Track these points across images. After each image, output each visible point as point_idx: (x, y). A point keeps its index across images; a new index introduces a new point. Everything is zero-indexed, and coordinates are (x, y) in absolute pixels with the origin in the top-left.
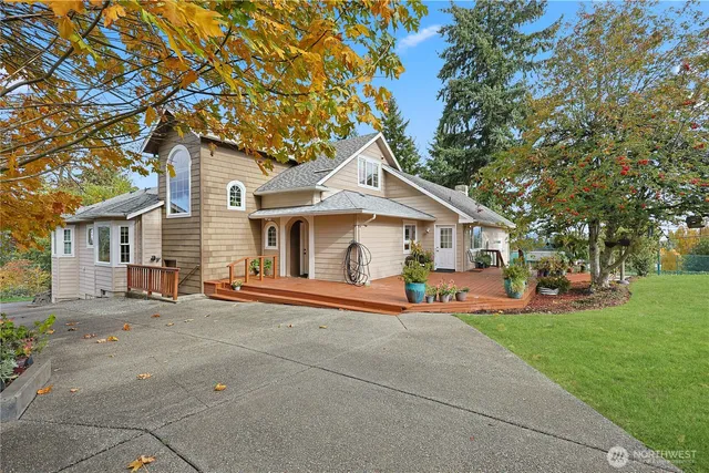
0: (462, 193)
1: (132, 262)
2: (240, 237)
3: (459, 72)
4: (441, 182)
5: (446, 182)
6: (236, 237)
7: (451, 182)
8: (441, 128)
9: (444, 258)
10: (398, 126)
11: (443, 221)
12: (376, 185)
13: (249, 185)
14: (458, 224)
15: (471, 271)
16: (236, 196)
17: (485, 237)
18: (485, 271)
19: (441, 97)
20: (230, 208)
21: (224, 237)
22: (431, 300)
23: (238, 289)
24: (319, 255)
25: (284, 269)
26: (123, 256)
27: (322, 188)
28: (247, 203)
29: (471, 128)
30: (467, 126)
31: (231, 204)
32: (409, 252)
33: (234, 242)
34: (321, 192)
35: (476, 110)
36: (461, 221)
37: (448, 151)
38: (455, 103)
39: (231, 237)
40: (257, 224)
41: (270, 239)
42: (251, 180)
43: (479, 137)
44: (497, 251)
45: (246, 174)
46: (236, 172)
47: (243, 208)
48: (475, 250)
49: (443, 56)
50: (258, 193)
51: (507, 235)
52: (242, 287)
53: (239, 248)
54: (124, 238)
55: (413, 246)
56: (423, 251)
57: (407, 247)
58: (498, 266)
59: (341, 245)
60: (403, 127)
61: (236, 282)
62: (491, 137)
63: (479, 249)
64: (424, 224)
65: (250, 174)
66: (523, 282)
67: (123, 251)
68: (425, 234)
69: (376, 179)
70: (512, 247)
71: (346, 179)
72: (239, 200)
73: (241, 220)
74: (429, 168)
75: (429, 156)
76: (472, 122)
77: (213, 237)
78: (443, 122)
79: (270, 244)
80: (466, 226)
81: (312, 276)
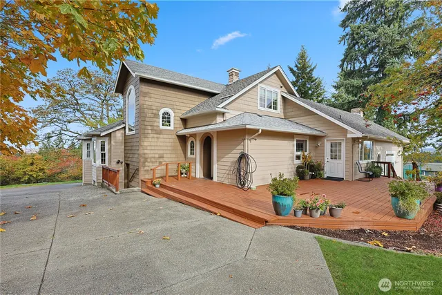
0: (357, 115)
1: (106, 164)
2: (169, 148)
3: (359, 20)
4: (341, 107)
5: (346, 107)
6: (166, 148)
7: (349, 107)
8: (342, 66)
9: (333, 167)
10: (308, 70)
11: (334, 136)
12: (275, 108)
13: (176, 111)
14: (347, 139)
15: (360, 180)
16: (167, 118)
17: (378, 150)
18: (374, 181)
19: (343, 42)
20: (161, 127)
21: (156, 148)
22: (300, 213)
23: (158, 186)
24: (220, 163)
25: (199, 172)
26: (102, 160)
27: (223, 110)
28: (175, 124)
29: (368, 63)
30: (365, 62)
31: (163, 125)
32: (298, 162)
33: (164, 152)
34: (223, 114)
35: (374, 48)
36: (349, 136)
37: (348, 82)
38: (354, 45)
39: (163, 148)
40: (183, 139)
41: (191, 150)
42: (179, 107)
43: (376, 70)
44: (389, 163)
45: (175, 103)
46: (167, 102)
47: (172, 127)
48: (365, 162)
49: (345, 9)
50: (182, 117)
51: (401, 149)
52: (161, 185)
53: (169, 156)
54: (103, 149)
55: (305, 157)
56: (314, 161)
57: (298, 158)
58: (389, 176)
59: (234, 155)
60: (312, 70)
61: (156, 181)
62: (387, 67)
63: (370, 161)
64: (315, 138)
65: (178, 104)
66: (417, 202)
67: (102, 157)
68: (317, 147)
69: (275, 103)
70: (405, 159)
71: (247, 103)
72: (169, 122)
73: (170, 136)
74: (333, 100)
75: (333, 90)
76: (370, 58)
77: (149, 148)
78: (343, 61)
79: (191, 154)
80: (355, 140)
81: (215, 179)
